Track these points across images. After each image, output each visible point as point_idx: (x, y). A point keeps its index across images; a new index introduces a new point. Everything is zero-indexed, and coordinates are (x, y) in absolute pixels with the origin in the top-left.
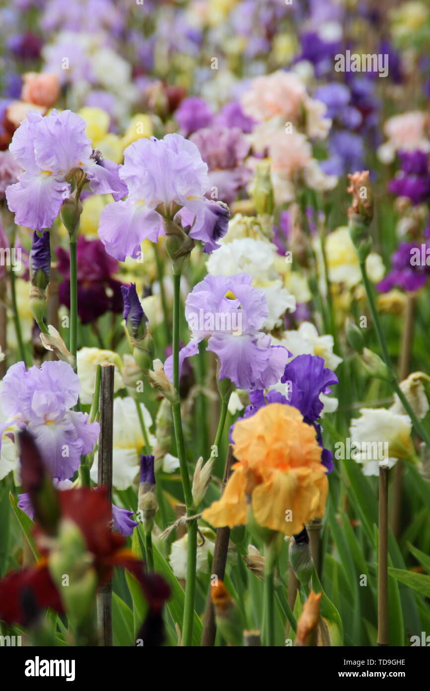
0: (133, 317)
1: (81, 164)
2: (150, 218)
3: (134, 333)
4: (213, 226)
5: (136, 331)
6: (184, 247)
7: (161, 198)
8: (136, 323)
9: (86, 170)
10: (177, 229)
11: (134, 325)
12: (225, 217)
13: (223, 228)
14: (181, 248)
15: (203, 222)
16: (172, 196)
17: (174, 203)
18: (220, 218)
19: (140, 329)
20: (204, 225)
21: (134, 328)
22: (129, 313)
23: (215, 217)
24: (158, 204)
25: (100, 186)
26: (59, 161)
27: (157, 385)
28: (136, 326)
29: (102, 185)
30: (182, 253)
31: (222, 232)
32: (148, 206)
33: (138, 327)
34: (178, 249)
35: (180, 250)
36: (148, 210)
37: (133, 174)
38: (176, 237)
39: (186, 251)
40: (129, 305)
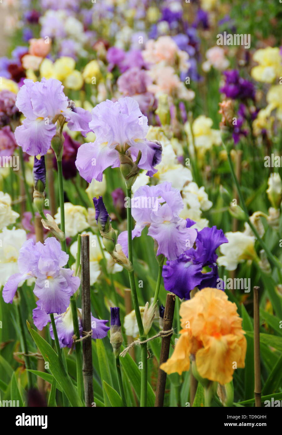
0: (102, 219)
1: (62, 111)
2: (111, 155)
3: (103, 229)
4: (152, 157)
5: (104, 227)
6: (133, 172)
7: (117, 140)
8: (103, 222)
9: (65, 115)
10: (128, 160)
11: (102, 223)
12: (159, 151)
13: (158, 158)
14: (131, 172)
15: (146, 157)
16: (125, 140)
17: (126, 144)
18: (156, 152)
19: (106, 226)
20: (147, 159)
21: (102, 225)
22: (99, 216)
23: (154, 151)
24: (116, 146)
25: (74, 125)
26: (48, 111)
27: (118, 261)
28: (104, 224)
29: (75, 125)
30: (132, 175)
31: (158, 161)
32: (109, 147)
33: (105, 225)
34: (129, 172)
35: (131, 173)
36: (109, 150)
37: (98, 125)
38: (128, 164)
39: (135, 173)
40: (99, 210)
